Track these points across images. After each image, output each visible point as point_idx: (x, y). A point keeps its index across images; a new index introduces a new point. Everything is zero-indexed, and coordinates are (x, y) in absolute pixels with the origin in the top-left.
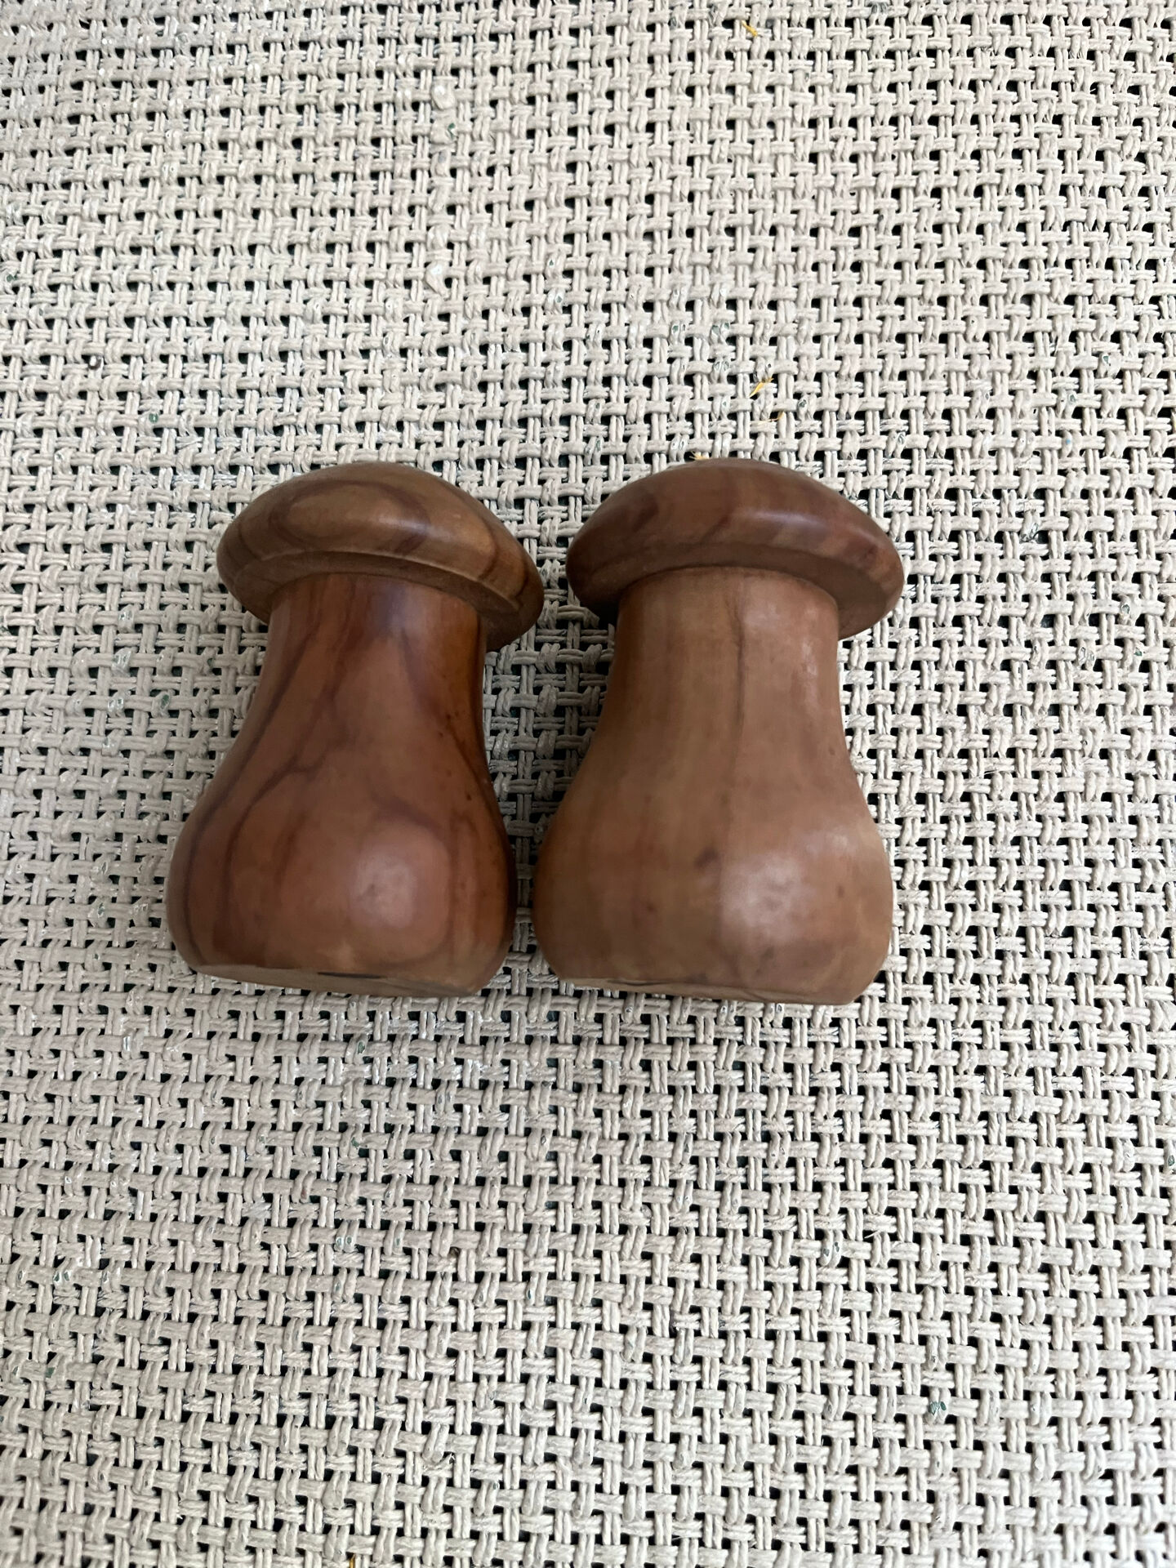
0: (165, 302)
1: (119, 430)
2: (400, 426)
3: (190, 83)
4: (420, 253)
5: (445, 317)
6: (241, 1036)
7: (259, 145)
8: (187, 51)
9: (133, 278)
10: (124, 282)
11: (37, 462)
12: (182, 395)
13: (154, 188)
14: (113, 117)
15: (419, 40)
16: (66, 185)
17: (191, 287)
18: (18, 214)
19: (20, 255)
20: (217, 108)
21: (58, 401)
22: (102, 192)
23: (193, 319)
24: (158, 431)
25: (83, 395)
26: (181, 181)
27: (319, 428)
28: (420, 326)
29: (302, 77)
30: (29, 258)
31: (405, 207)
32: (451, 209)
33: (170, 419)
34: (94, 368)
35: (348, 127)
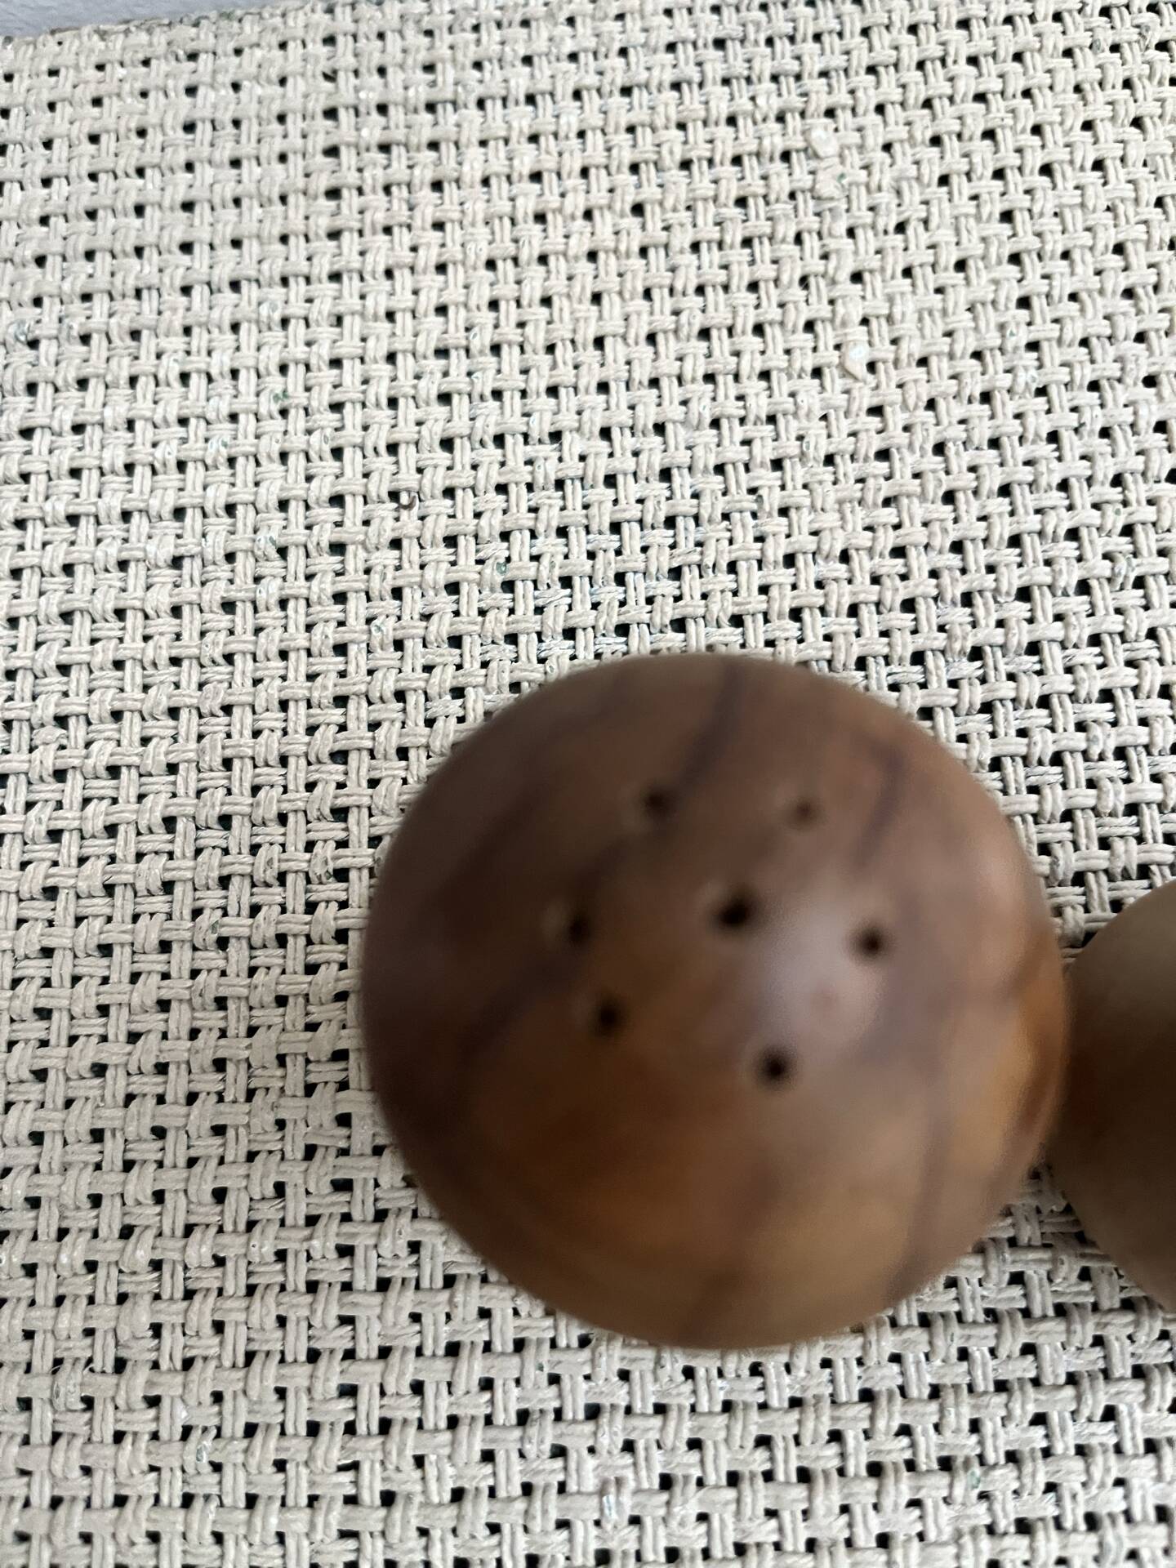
0: (491, 417)
1: (453, 588)
2: (845, 557)
3: (483, 143)
4: (827, 335)
5: (876, 411)
6: (780, 1476)
7: (588, 215)
8: (472, 105)
9: (445, 388)
10: (434, 394)
11: (347, 637)
12: (533, 535)
13: (456, 275)
14: (387, 189)
15: (775, 78)
16: (335, 277)
17: (524, 394)
18: (277, 317)
19: (283, 369)
20: (526, 172)
21: (362, 554)
22: (386, 284)
23: (535, 435)
24: (509, 586)
25: (396, 544)
26: (491, 264)
27: (732, 567)
28: (846, 426)
29: (631, 129)
30: (296, 373)
31: (797, 277)
32: (857, 277)
33: (522, 568)
34: (409, 507)
35: (705, 187)
